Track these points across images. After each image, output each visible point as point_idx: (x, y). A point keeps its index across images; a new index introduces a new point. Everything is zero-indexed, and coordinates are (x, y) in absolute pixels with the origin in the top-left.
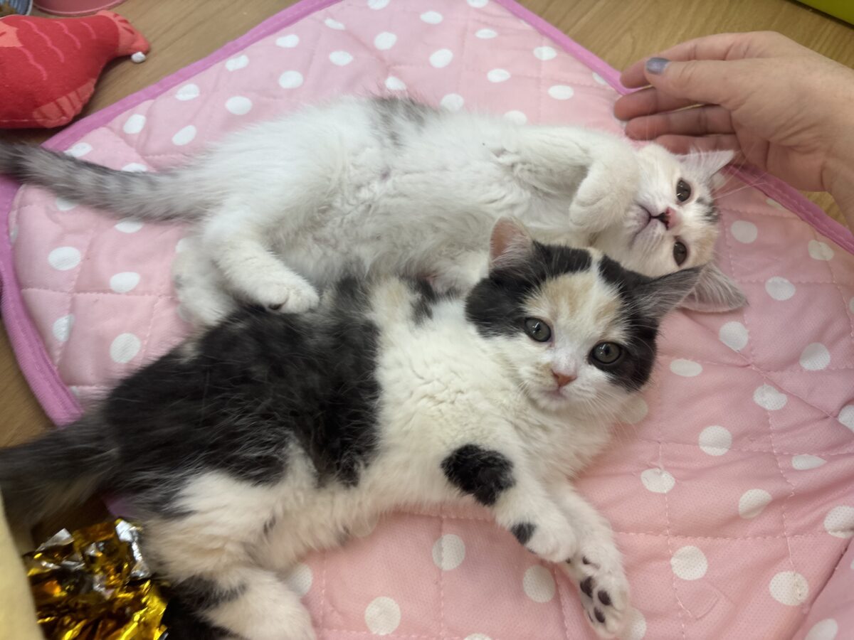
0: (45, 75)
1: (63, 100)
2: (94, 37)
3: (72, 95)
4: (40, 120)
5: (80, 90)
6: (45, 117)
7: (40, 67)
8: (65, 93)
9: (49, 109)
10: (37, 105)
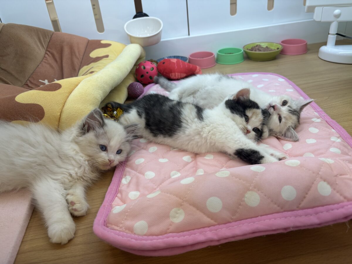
0: (176, 68)
1: (177, 74)
2: (191, 67)
3: (179, 74)
4: (171, 76)
5: (181, 74)
6: (172, 76)
7: (176, 67)
8: (178, 72)
9: (173, 74)
10: (171, 72)
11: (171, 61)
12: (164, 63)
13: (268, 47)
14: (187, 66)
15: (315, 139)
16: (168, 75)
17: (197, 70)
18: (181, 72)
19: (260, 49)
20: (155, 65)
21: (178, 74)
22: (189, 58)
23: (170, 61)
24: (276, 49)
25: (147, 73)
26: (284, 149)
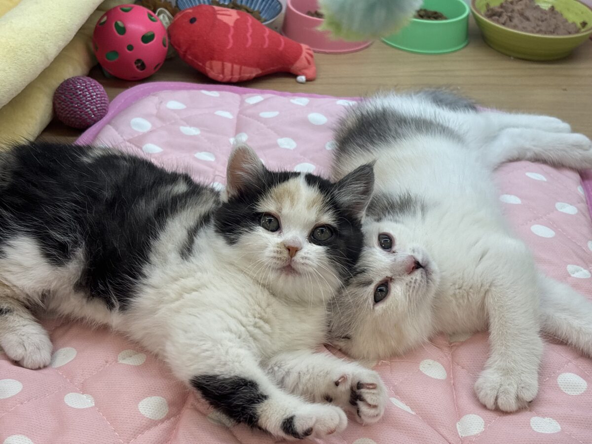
11: (219, 17)
12: (193, 21)
13: (557, 9)
14: (266, 46)
15: (560, 419)
16: (201, 64)
17: (302, 62)
18: (242, 63)
19: (528, 13)
20: (164, 19)
21: (232, 67)
22: (288, 9)
23: (216, 18)
24: (578, 22)
25: (130, 48)
26: (459, 430)
